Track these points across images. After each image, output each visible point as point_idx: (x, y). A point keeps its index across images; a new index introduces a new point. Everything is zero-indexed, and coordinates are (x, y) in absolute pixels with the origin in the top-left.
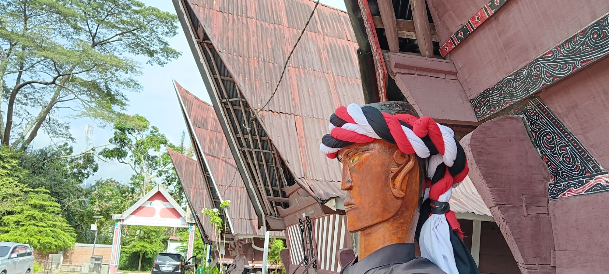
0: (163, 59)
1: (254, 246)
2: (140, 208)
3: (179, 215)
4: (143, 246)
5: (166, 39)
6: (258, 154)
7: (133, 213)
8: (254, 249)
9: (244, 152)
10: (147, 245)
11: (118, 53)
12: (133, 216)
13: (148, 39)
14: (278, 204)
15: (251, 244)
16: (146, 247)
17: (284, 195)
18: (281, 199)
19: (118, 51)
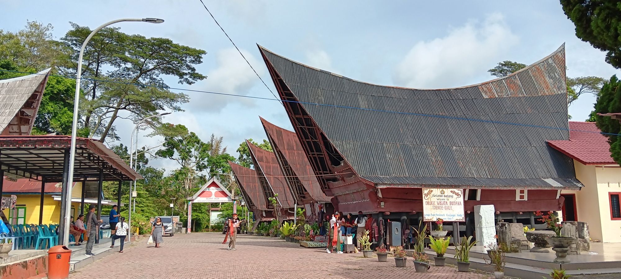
0: (191, 80)
1: (289, 211)
2: (203, 192)
3: (226, 195)
4: (197, 215)
5: (193, 65)
6: (294, 182)
7: (199, 196)
8: (289, 212)
9: (290, 181)
10: (200, 215)
11: (156, 76)
12: (199, 197)
13: (179, 65)
14: (301, 197)
15: (287, 210)
16: (199, 216)
17: (303, 194)
18: (302, 195)
19: (156, 75)
